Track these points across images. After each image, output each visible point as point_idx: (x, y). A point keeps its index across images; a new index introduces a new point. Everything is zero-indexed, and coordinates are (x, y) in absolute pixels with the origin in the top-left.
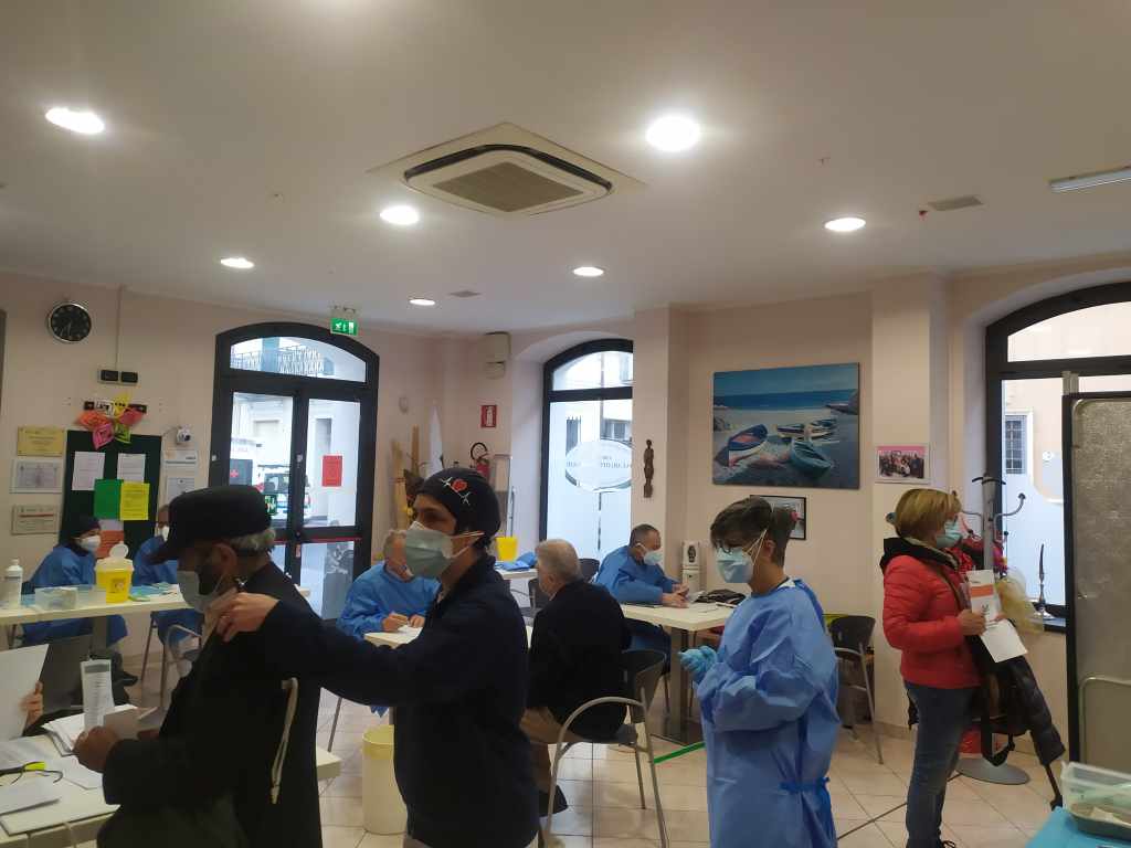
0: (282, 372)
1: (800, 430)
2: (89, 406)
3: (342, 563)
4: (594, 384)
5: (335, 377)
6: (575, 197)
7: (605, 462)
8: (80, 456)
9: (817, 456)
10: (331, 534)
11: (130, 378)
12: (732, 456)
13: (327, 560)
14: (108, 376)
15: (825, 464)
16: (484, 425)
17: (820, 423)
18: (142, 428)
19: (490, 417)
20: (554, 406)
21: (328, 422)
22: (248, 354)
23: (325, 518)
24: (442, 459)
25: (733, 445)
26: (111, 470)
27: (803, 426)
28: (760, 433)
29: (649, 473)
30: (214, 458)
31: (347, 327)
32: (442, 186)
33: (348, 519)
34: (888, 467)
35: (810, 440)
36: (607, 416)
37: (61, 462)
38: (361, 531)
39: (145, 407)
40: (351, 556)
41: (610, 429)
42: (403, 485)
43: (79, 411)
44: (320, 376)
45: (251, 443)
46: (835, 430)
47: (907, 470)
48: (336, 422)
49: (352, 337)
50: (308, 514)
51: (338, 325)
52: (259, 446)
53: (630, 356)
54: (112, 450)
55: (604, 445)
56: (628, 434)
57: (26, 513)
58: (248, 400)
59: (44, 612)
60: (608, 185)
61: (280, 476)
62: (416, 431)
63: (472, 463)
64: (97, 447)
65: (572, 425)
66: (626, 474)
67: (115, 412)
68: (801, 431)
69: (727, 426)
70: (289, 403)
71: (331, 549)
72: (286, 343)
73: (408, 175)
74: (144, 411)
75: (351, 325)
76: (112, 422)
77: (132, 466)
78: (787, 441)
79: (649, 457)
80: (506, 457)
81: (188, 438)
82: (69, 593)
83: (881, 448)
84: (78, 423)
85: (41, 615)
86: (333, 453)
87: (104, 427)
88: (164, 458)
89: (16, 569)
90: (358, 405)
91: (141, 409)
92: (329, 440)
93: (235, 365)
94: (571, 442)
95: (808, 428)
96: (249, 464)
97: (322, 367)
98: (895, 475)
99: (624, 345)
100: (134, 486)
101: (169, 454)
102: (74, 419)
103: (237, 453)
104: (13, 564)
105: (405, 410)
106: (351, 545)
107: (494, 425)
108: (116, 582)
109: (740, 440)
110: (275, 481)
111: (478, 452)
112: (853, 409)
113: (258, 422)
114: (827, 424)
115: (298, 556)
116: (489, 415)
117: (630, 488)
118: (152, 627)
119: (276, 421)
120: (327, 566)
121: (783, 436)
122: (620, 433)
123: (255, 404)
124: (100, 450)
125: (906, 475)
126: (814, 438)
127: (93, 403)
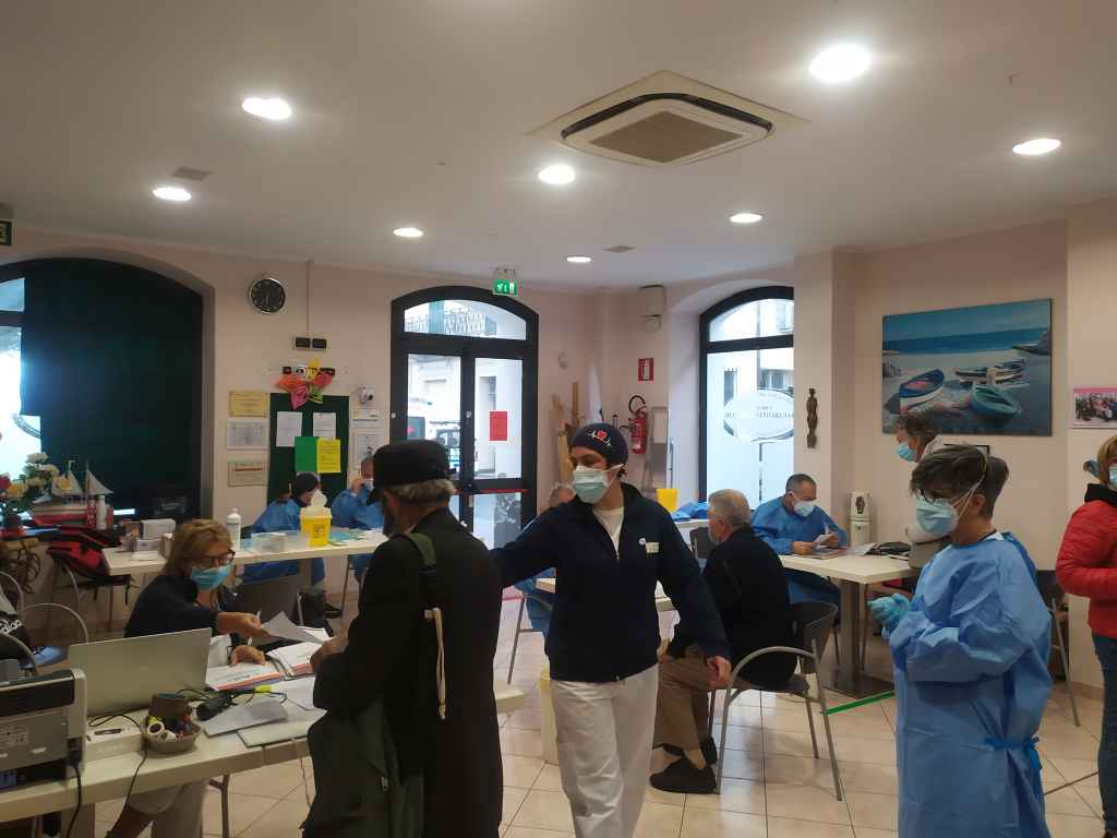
0: (448, 333)
1: (983, 373)
2: (287, 370)
3: (511, 513)
4: (751, 334)
5: (499, 335)
6: (734, 141)
7: (764, 412)
8: (281, 415)
9: (1003, 401)
10: (500, 486)
11: (321, 344)
12: (904, 403)
13: (497, 510)
14: (302, 343)
15: (1010, 410)
16: (641, 378)
17: (1005, 365)
18: (334, 389)
19: (647, 370)
20: (711, 357)
21: (492, 381)
22: (418, 318)
23: (493, 471)
24: (601, 412)
25: (905, 392)
26: (308, 427)
27: (985, 370)
28: (936, 378)
29: (813, 422)
30: (394, 416)
31: (508, 289)
32: (600, 142)
33: (514, 471)
34: (1086, 410)
35: (995, 385)
36: (763, 366)
37: (266, 421)
38: (527, 483)
39: (333, 370)
40: (519, 506)
41: (767, 379)
42: (564, 438)
43: (280, 376)
44: (483, 336)
45: (423, 401)
46: (1022, 373)
47: (1110, 414)
48: (502, 379)
49: (514, 297)
50: (477, 467)
51: (500, 287)
52: (429, 404)
53: (789, 304)
54: (308, 410)
55: (763, 395)
56: (787, 383)
57: (240, 467)
58: (419, 361)
59: (259, 554)
60: (768, 126)
61: (450, 432)
62: (575, 386)
63: (630, 415)
64: (295, 407)
65: (729, 376)
66: (788, 424)
67: (309, 375)
68: (984, 375)
69: (898, 372)
70: (456, 363)
71: (500, 500)
72: (450, 306)
73: (565, 134)
74: (333, 374)
75: (512, 286)
76: (307, 384)
77: (325, 423)
78: (968, 385)
79: (812, 406)
80: (665, 409)
81: (371, 397)
82: (279, 538)
83: (1076, 390)
84: (278, 386)
85: (256, 557)
86: (499, 408)
87: (300, 389)
88: (352, 416)
89: (235, 516)
90: (520, 362)
91: (330, 372)
92: (494, 398)
93: (408, 329)
94: (729, 394)
95: (992, 371)
96: (421, 421)
97: (483, 328)
98: (1095, 420)
99: (784, 293)
100: (327, 442)
101: (356, 412)
102: (275, 381)
103: (413, 411)
104: (232, 512)
105: (563, 366)
106: (518, 496)
107: (651, 378)
108: (318, 529)
109: (913, 387)
110: (445, 436)
111: (636, 405)
112: (1045, 350)
113: (428, 382)
114: (1014, 366)
115: (470, 506)
116: (646, 369)
117: (792, 438)
118: (349, 568)
119: (444, 381)
120: (497, 516)
121: (962, 381)
122: (778, 384)
123: (425, 365)
124: (298, 410)
125: (1107, 420)
126: (998, 382)
127: (289, 368)
